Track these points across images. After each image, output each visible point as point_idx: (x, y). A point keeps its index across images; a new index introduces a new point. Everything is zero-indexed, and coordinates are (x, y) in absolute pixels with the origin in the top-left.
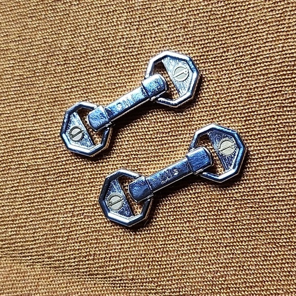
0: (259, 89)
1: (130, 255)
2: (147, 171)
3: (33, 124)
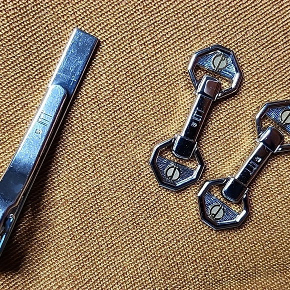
1: (244, 248)
3: (97, 178)
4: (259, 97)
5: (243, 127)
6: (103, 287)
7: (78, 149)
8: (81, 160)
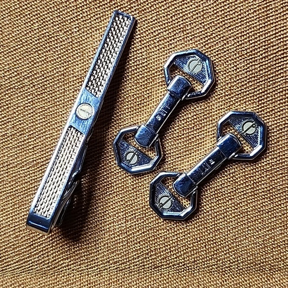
1: (187, 242)
2: (182, 165)
4: (228, 105)
5: (208, 130)
6: (54, 245)
7: (56, 120)
8: (56, 130)
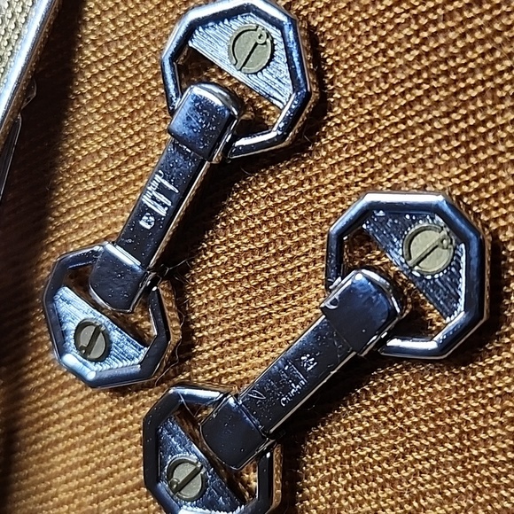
0: (479, 50)
